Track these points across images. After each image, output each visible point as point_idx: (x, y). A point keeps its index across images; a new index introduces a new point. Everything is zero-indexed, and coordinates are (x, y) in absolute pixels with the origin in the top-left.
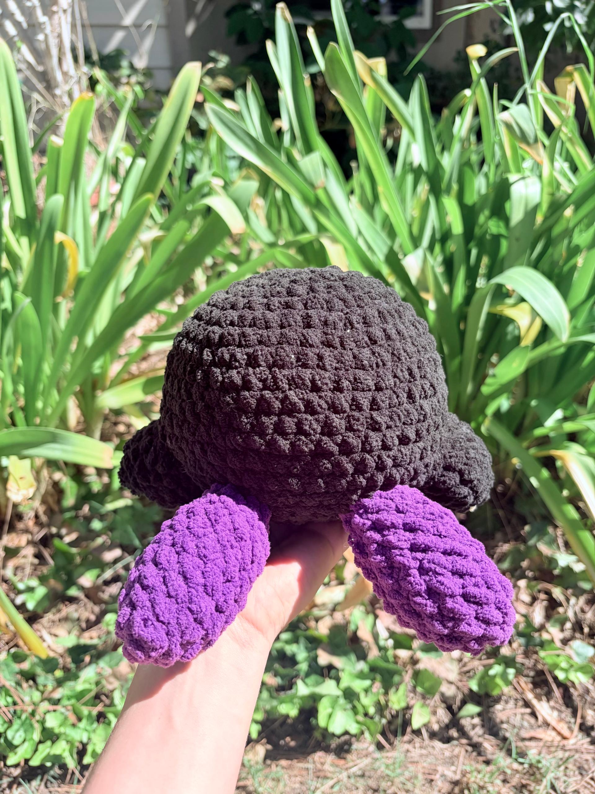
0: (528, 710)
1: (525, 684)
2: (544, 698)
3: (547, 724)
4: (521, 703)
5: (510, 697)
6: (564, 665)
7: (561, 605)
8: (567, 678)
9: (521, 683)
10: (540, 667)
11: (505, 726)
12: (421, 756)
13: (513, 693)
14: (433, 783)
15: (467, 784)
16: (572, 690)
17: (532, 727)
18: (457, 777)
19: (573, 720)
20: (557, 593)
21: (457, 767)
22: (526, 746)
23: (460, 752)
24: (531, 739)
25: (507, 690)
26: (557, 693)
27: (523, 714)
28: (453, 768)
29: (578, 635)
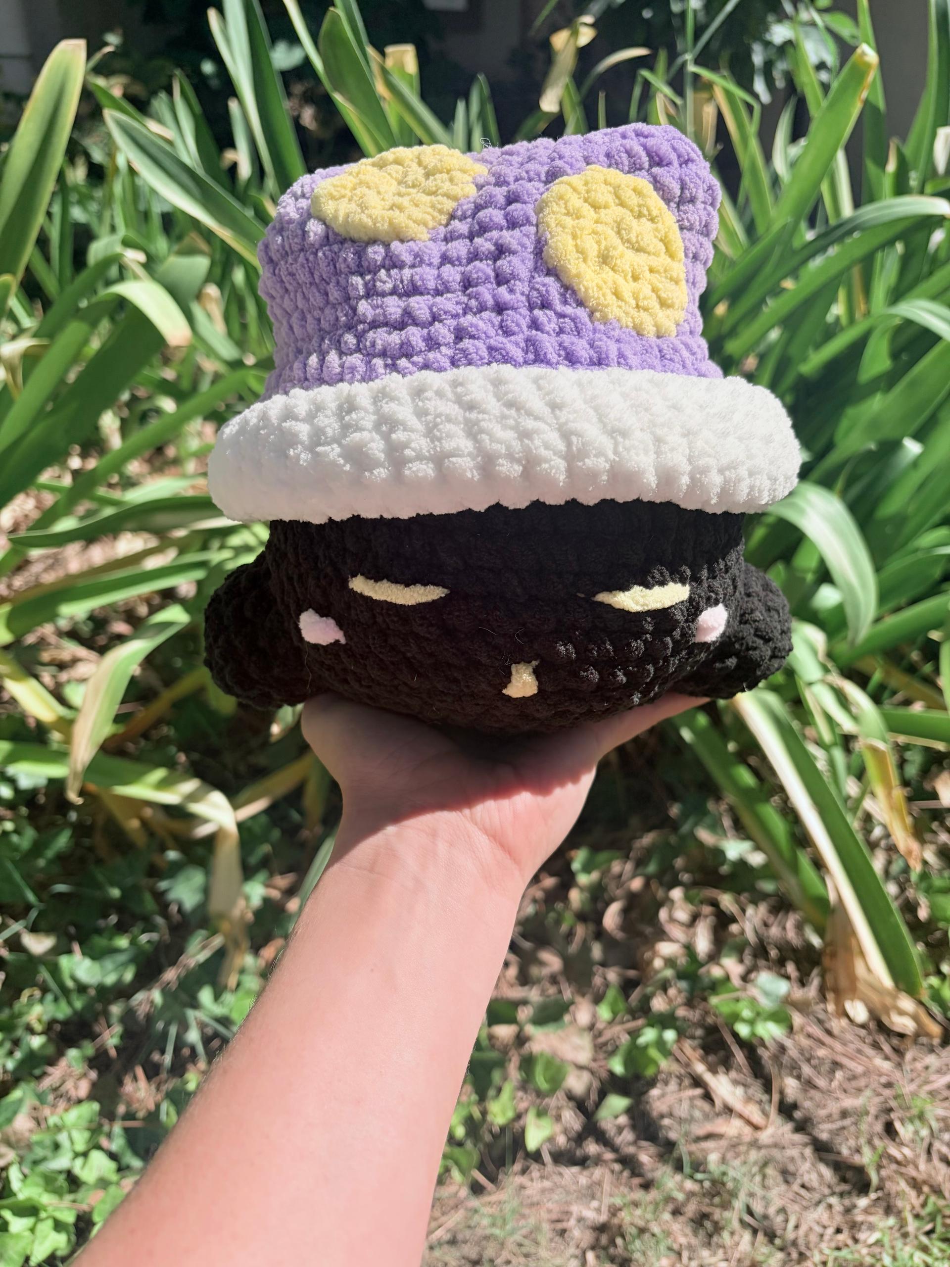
0: (699, 1091)
1: (690, 1050)
2: (721, 1069)
3: (729, 1110)
4: (687, 1082)
5: (671, 1074)
6: (746, 1013)
7: (733, 920)
8: (753, 1034)
9: (685, 1050)
10: (710, 1020)
11: (666, 1122)
12: (543, 1191)
13: (675, 1068)
14: (566, 1235)
15: (620, 1227)
16: (761, 1051)
17: (707, 1117)
18: (603, 1218)
19: (765, 1097)
20: (727, 901)
21: (601, 1202)
22: (703, 1150)
23: (603, 1175)
24: (709, 1136)
25: (664, 1064)
26: (740, 1057)
27: (692, 1099)
28: (595, 1204)
29: (762, 963)
